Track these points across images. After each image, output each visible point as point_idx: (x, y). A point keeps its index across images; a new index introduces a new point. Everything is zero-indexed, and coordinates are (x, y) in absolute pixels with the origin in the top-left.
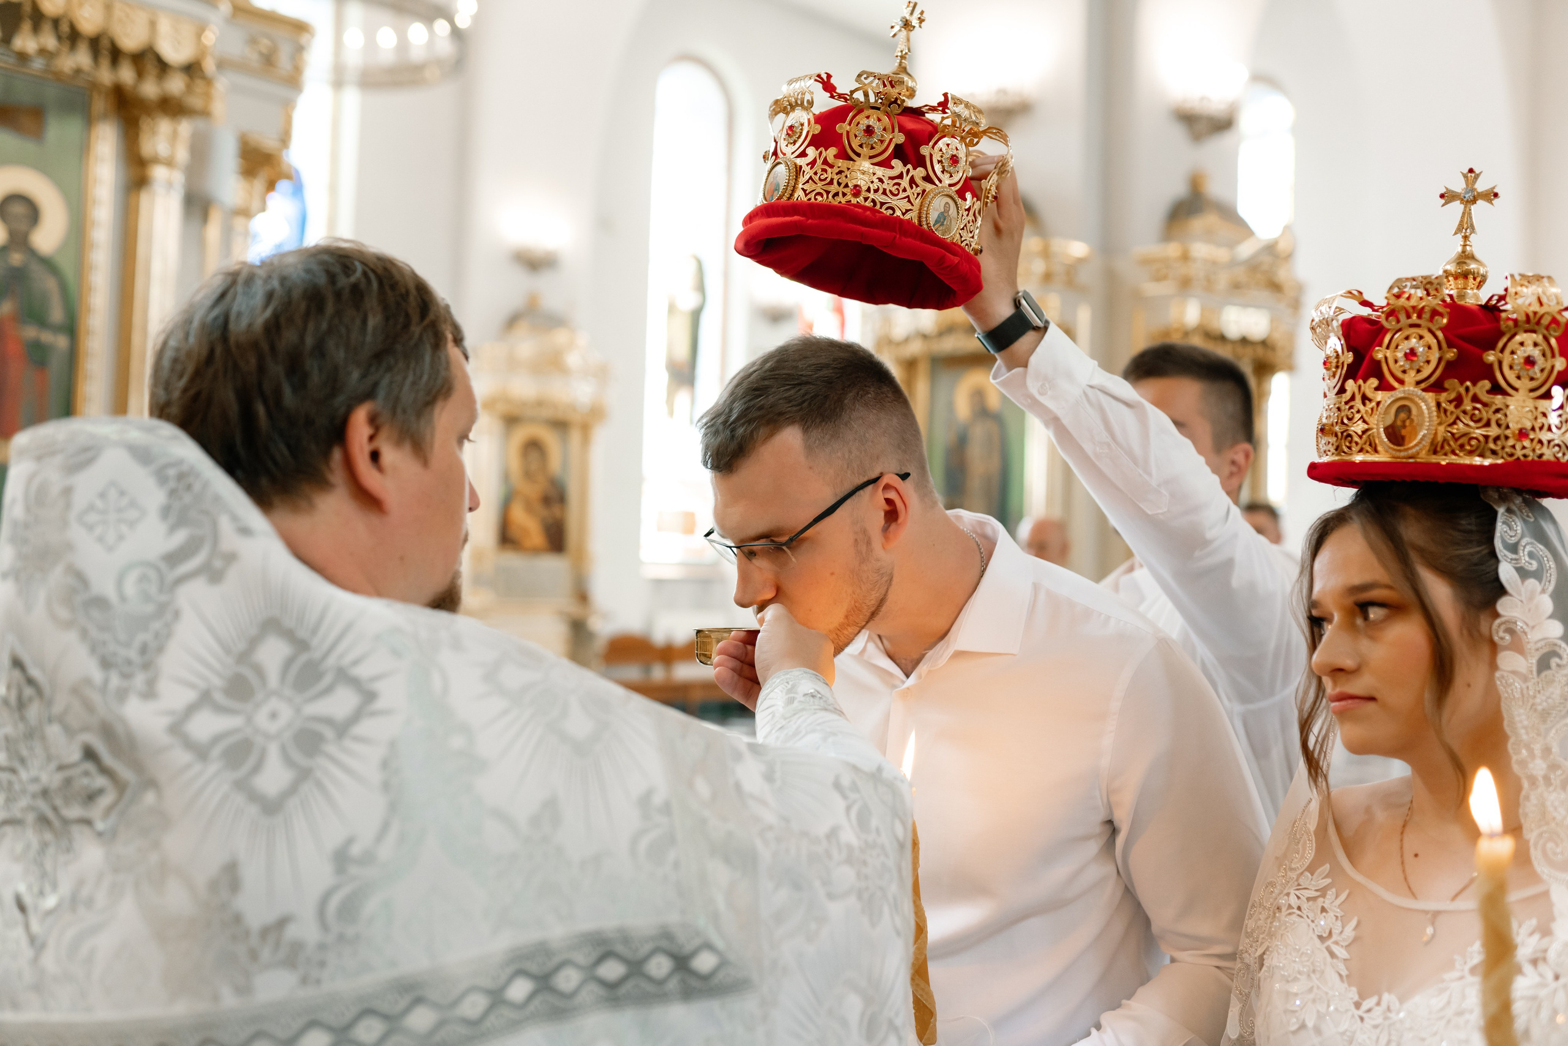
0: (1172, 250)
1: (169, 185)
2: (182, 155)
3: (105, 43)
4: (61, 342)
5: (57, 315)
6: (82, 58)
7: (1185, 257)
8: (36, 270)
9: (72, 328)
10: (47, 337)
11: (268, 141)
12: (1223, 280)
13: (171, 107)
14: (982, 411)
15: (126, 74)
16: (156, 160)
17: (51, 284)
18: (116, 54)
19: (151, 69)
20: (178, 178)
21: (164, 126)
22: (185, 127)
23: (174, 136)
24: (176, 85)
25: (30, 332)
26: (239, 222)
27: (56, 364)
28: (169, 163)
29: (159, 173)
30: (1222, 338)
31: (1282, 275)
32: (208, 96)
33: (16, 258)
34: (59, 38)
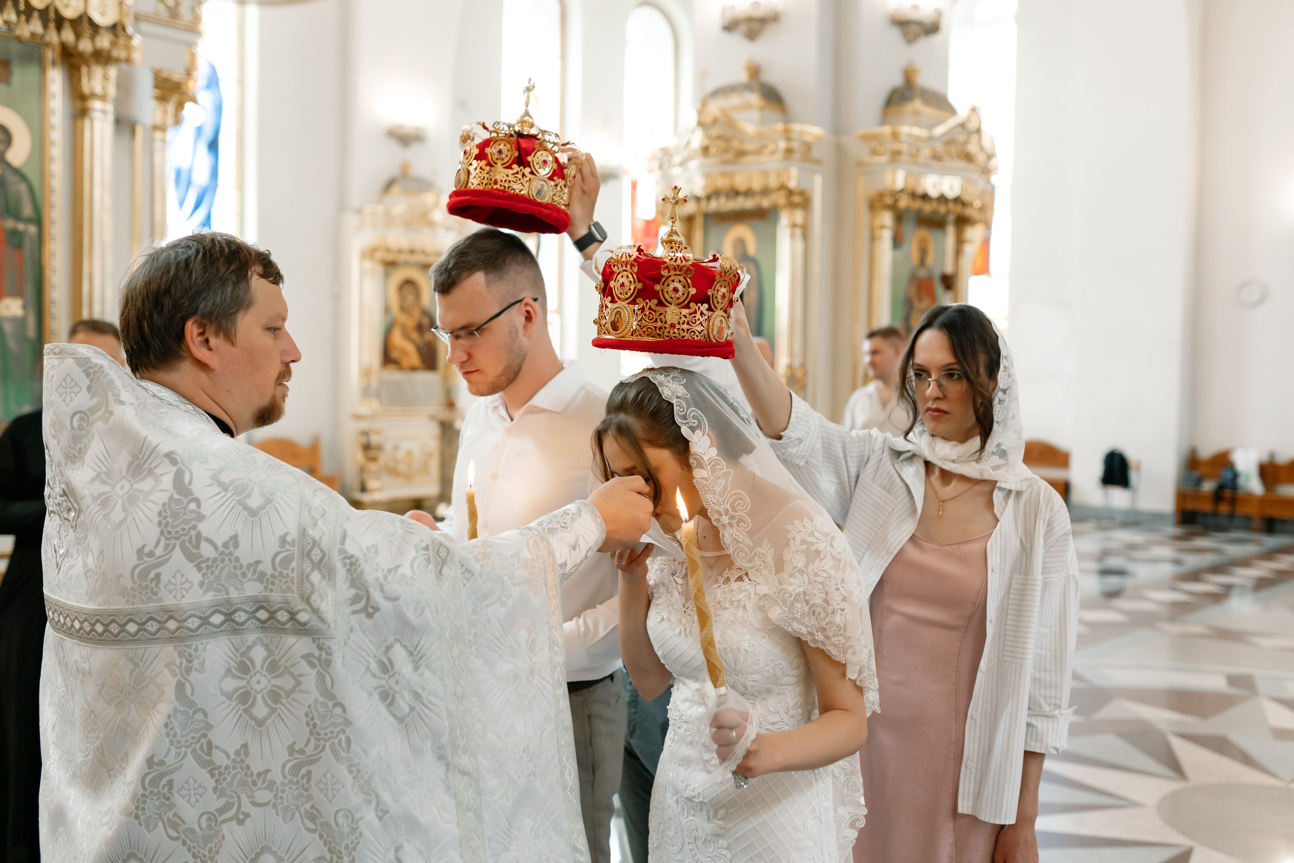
0: (887, 130)
1: (104, 112)
2: (112, 91)
3: (51, 13)
4: (32, 229)
5: (27, 210)
7: (895, 136)
8: (10, 177)
9: (38, 220)
10: (21, 227)
11: (177, 75)
12: (926, 152)
13: (102, 58)
14: (744, 257)
15: (68, 35)
16: (93, 96)
17: (23, 188)
18: (60, 21)
19: (87, 30)
20: (110, 108)
21: (98, 71)
22: (113, 71)
23: (106, 78)
24: (104, 41)
25: (10, 224)
26: (158, 135)
27: (28, 245)
28: (103, 98)
29: (96, 105)
30: (925, 197)
31: (972, 148)
32: (128, 48)
34: (19, 13)
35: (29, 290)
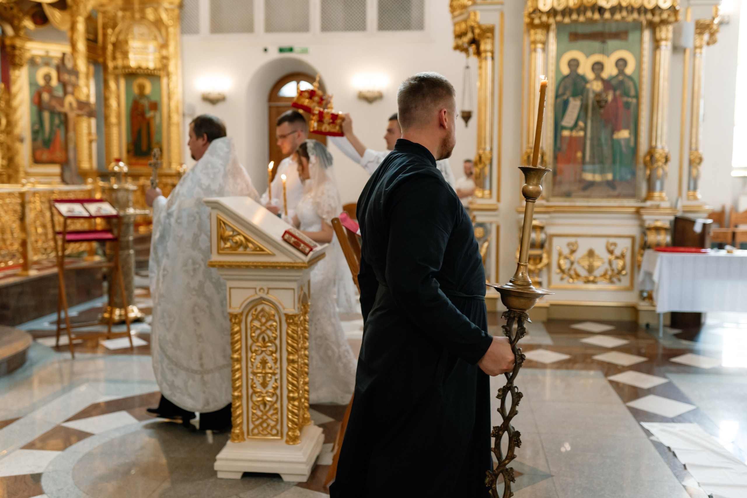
1: (667, 46)
2: (670, 35)
3: (642, 9)
4: (634, 101)
5: (633, 93)
6: (635, 15)
8: (626, 80)
9: (637, 96)
10: (630, 100)
11: (708, 19)
13: (665, 22)
15: (649, 16)
16: (661, 40)
17: (631, 84)
18: (646, 11)
19: (657, 12)
20: (669, 44)
21: (664, 28)
22: (670, 28)
23: (667, 30)
24: (665, 16)
25: (625, 99)
27: (633, 108)
28: (666, 40)
29: (663, 43)
32: (677, 16)
33: (621, 78)
34: (628, 12)
35: (632, 126)
